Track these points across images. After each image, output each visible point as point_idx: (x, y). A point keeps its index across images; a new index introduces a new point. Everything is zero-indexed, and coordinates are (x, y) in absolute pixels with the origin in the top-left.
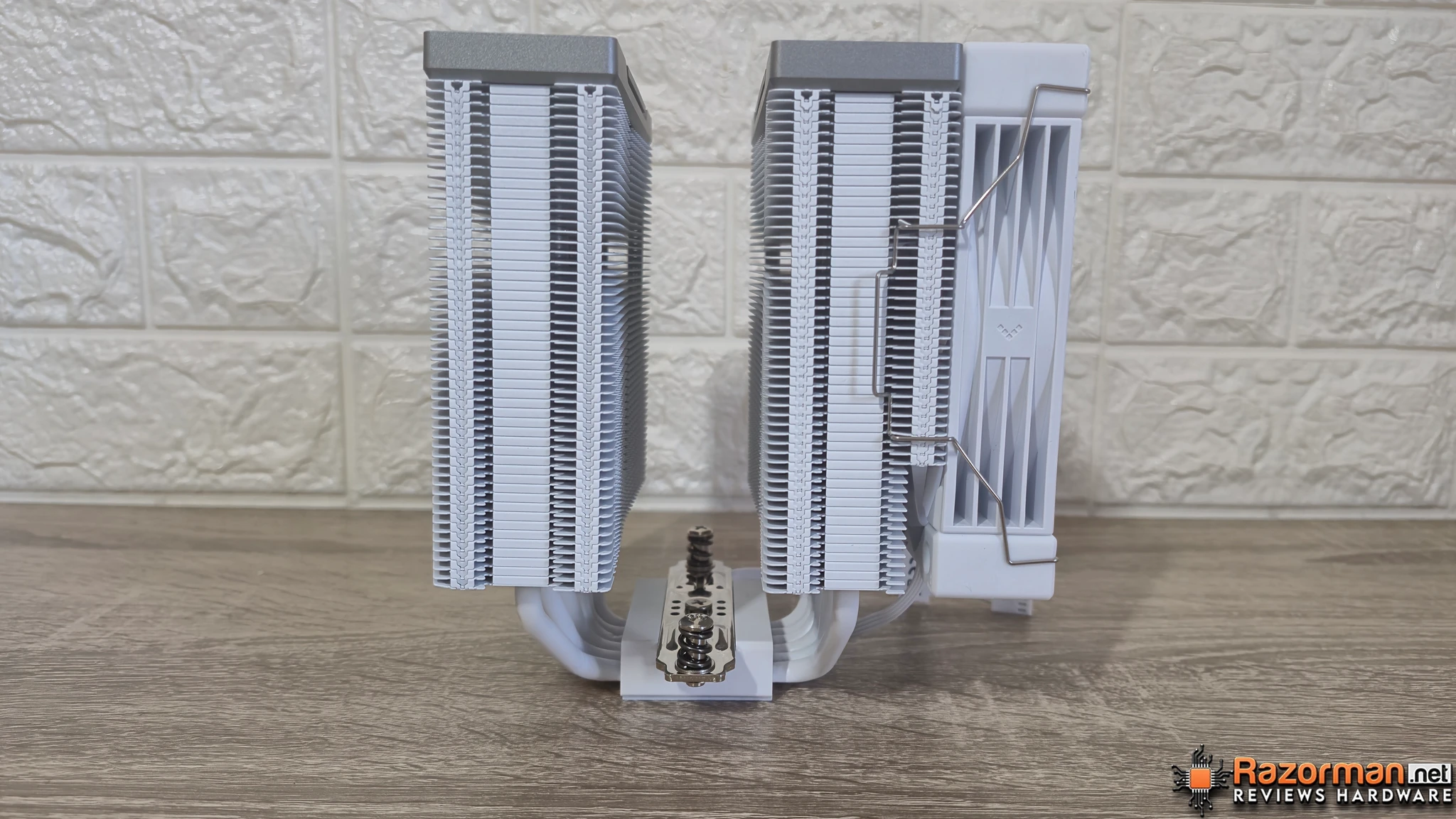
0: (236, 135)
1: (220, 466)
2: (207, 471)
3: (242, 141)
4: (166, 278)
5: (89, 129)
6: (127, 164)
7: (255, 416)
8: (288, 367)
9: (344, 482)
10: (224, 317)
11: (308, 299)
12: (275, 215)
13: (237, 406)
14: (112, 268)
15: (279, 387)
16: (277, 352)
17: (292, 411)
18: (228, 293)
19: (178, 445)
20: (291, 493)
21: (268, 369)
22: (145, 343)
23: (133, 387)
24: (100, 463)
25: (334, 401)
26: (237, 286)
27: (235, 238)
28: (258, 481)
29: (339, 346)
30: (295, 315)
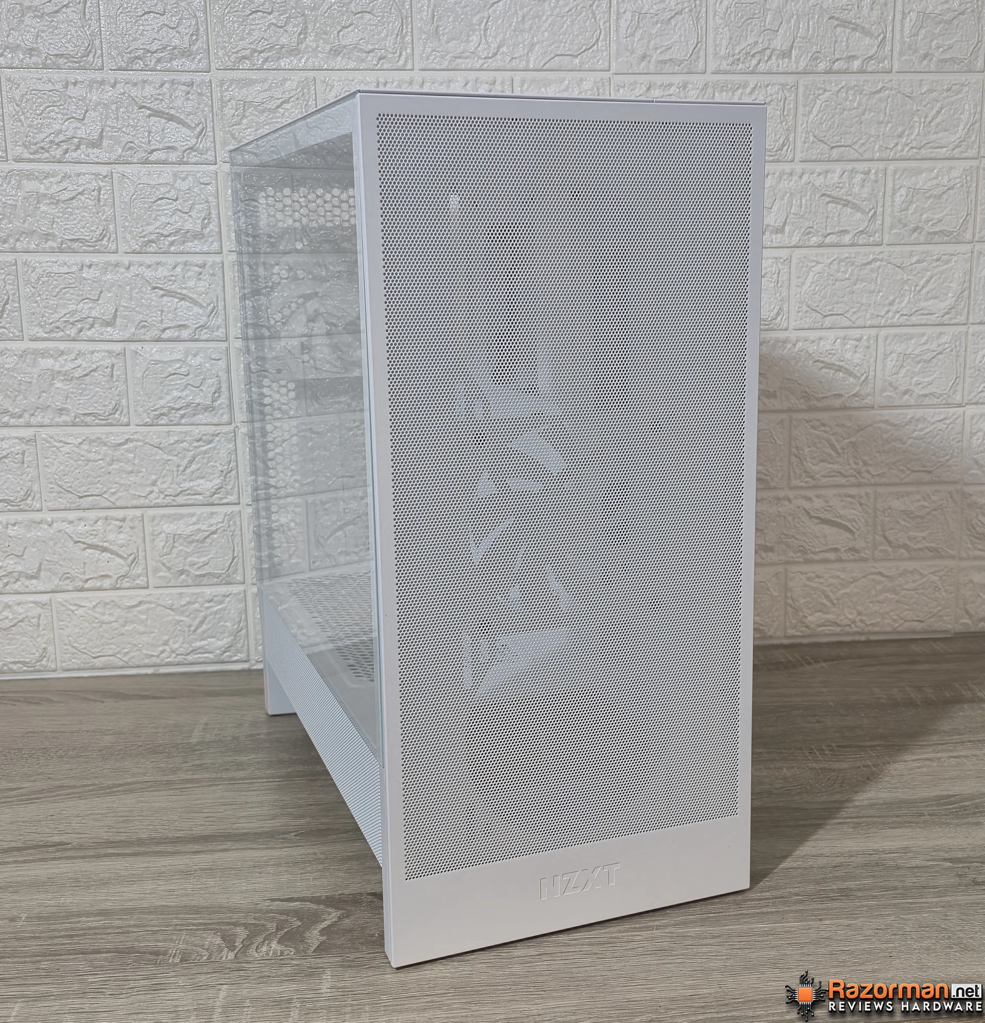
0: (193, 497)
1: (187, 652)
2: (181, 655)
3: (196, 499)
4: (160, 564)
5: (120, 498)
6: (138, 512)
7: (204, 626)
8: (221, 602)
9: (248, 656)
10: (190, 582)
11: (230, 570)
12: (214, 533)
13: (196, 623)
14: (132, 562)
15: (216, 613)
16: (215, 596)
17: (222, 623)
18: (190, 570)
19: (166, 643)
20: (223, 662)
21: (210, 605)
22: (150, 595)
23: (143, 617)
24: (127, 653)
25: (243, 616)
26: (196, 567)
27: (194, 544)
28: (206, 658)
29: (245, 591)
30: (224, 578)
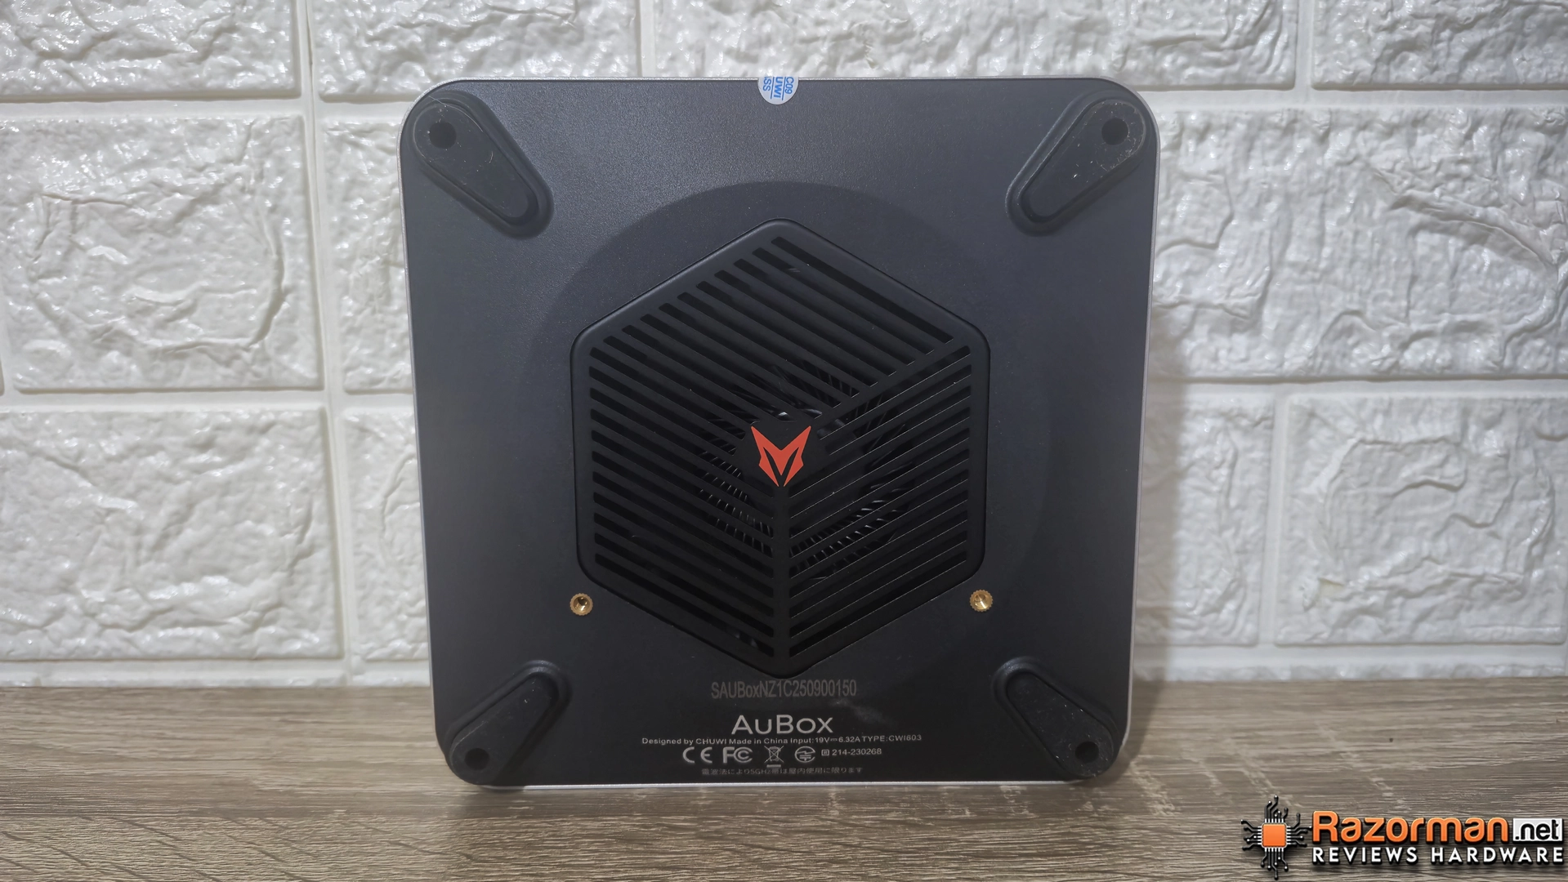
1: (138, 617)
2: (115, 626)
4: (31, 309)
7: (189, 535)
8: (242, 453)
9: (338, 638)
10: (131, 372)
11: (266, 338)
12: (210, 197)
13: (158, 521)
15: (226, 488)
16: (218, 428)
17: (249, 523)
18: (134, 333)
19: (65, 585)
20: (254, 658)
21: (203, 458)
25: (318, 505)
26: (150, 321)
27: (143, 240)
28: (198, 640)
29: (322, 416)
30: (247, 366)
